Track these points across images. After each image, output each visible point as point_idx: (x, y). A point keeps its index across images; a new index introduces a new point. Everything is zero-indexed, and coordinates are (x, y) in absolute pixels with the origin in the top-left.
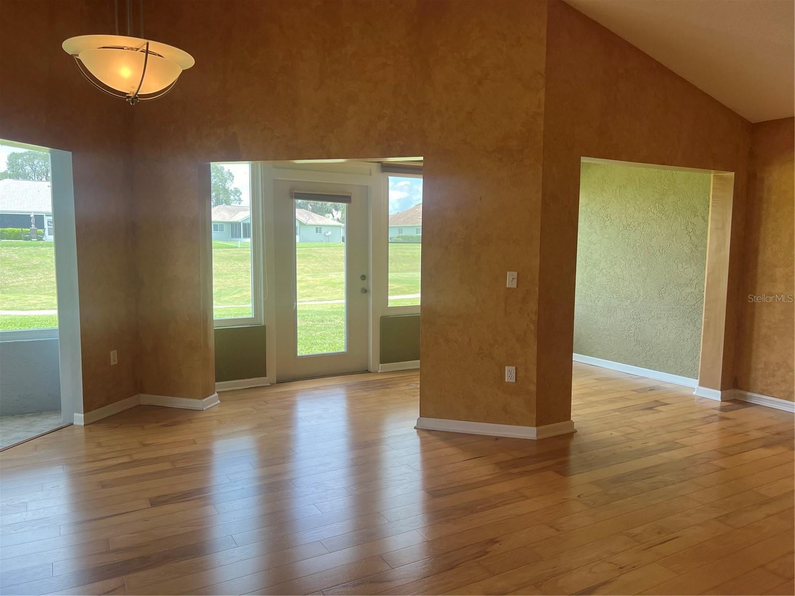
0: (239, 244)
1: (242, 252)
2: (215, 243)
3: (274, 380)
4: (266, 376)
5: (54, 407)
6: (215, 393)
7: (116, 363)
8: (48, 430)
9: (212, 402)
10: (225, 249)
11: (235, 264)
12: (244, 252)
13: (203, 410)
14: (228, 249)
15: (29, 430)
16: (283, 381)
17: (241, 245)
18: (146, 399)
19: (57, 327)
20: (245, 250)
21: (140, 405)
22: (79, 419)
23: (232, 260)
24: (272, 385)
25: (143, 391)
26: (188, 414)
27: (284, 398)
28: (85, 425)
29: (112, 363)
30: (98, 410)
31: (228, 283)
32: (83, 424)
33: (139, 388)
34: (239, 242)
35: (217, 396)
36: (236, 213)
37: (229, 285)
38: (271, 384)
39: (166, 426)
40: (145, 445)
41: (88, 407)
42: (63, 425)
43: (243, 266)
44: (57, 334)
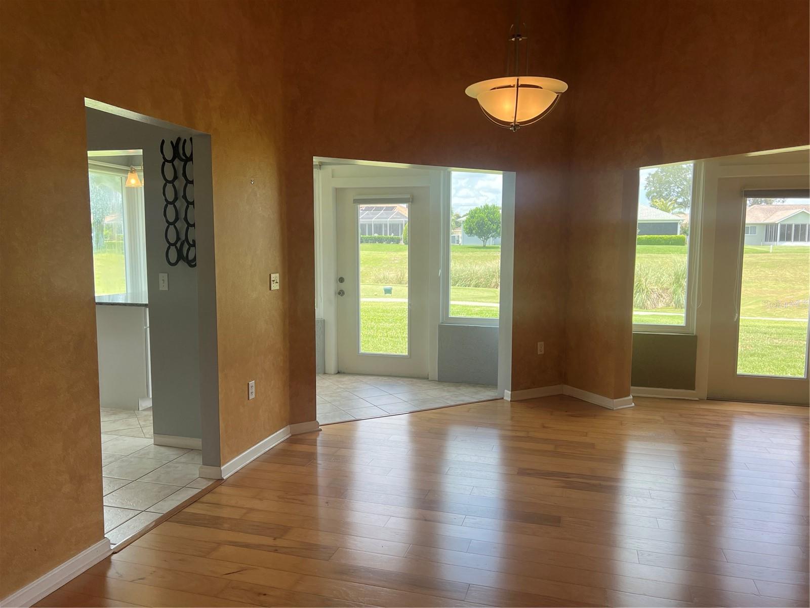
0: (771, 248)
1: (772, 258)
2: (747, 247)
3: (705, 396)
4: (694, 389)
5: (491, 383)
6: (630, 395)
7: (543, 353)
8: (485, 399)
9: (626, 404)
10: (753, 254)
11: (762, 271)
12: (776, 258)
13: (613, 410)
14: (756, 254)
15: (473, 397)
16: (713, 398)
17: (773, 249)
18: (568, 390)
19: (498, 317)
20: (777, 255)
21: (562, 394)
22: (508, 395)
23: (757, 266)
24: (700, 401)
25: (566, 382)
26: (599, 410)
27: (704, 415)
28: (511, 401)
29: (539, 353)
30: (522, 391)
31: (748, 292)
32: (509, 400)
33: (562, 378)
34: (771, 246)
35: (630, 399)
36: (774, 213)
37: (750, 294)
38: (700, 399)
39: (572, 416)
40: (544, 427)
41: (515, 387)
42: (498, 398)
43: (771, 273)
44: (498, 322)
